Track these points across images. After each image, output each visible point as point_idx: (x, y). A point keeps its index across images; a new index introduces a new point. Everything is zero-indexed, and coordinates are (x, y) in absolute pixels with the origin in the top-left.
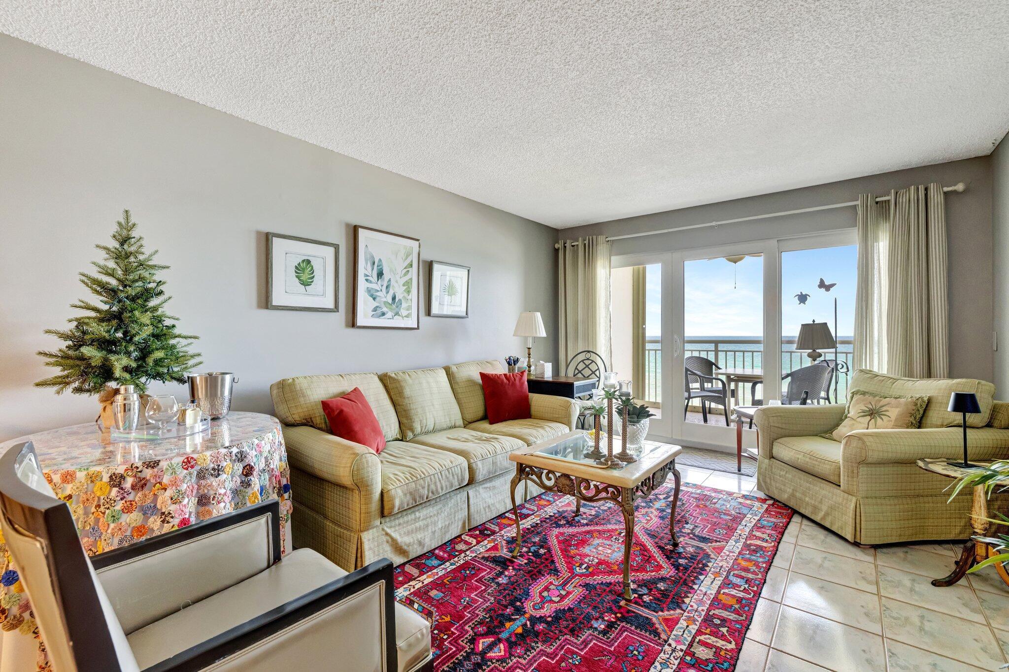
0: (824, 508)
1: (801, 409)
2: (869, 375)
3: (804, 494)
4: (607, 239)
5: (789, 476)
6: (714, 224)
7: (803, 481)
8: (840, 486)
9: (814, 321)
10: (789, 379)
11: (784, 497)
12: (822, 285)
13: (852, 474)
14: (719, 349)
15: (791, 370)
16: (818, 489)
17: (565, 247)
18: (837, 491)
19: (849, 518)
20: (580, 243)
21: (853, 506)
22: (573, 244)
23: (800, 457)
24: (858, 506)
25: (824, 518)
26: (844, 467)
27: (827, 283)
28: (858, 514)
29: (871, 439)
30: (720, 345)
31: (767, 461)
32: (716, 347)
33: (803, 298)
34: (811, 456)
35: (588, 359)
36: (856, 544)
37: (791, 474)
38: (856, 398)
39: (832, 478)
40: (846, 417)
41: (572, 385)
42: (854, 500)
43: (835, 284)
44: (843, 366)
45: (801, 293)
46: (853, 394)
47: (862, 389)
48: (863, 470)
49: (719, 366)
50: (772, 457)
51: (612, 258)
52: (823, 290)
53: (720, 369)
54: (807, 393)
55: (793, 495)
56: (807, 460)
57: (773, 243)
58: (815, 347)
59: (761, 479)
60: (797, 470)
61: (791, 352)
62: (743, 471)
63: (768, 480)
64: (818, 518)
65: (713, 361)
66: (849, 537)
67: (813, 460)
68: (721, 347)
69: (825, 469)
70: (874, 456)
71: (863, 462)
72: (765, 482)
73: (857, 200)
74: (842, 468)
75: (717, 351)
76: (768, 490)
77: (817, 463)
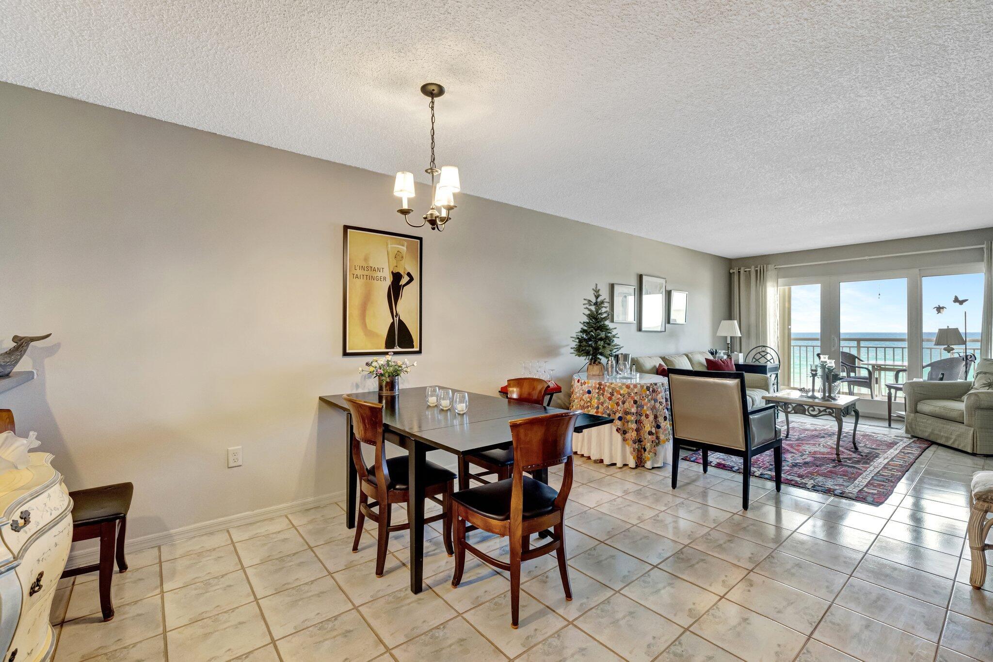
0: (954, 437)
1: (938, 383)
2: (990, 362)
3: (940, 431)
4: (776, 267)
5: (930, 422)
6: (866, 258)
7: (939, 424)
8: (963, 423)
9: (948, 327)
10: (929, 369)
11: (925, 435)
12: (956, 300)
13: (970, 415)
14: (862, 345)
15: (931, 361)
16: (949, 427)
17: (739, 272)
18: (961, 426)
19: (969, 440)
20: (753, 269)
21: (971, 432)
22: (745, 270)
23: (937, 409)
24: (975, 432)
25: (953, 443)
26: (966, 412)
27: (960, 299)
28: (975, 437)
29: (983, 395)
30: (861, 342)
31: (912, 415)
32: (859, 344)
33: (939, 309)
34: (945, 408)
35: (763, 351)
36: (974, 454)
37: (931, 421)
38: (979, 376)
39: (958, 419)
40: (972, 388)
41: (765, 367)
42: (972, 429)
43: (967, 300)
44: (971, 356)
45: (939, 306)
46: (978, 374)
47: (984, 371)
48: (979, 412)
49: (861, 359)
50: (916, 412)
51: (779, 280)
52: (957, 304)
53: (862, 361)
54: (943, 374)
55: (932, 433)
56: (942, 410)
57: (916, 271)
58: (949, 343)
59: (908, 426)
60: (935, 418)
61: (931, 349)
62: (892, 426)
63: (914, 426)
64: (949, 444)
65: (856, 355)
66: (969, 451)
67: (946, 410)
68: (862, 344)
69: (954, 415)
70: (985, 404)
71: (979, 408)
72: (912, 428)
73: (984, 244)
74: (965, 413)
75: (859, 347)
76: (914, 432)
77: (948, 412)
